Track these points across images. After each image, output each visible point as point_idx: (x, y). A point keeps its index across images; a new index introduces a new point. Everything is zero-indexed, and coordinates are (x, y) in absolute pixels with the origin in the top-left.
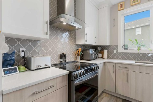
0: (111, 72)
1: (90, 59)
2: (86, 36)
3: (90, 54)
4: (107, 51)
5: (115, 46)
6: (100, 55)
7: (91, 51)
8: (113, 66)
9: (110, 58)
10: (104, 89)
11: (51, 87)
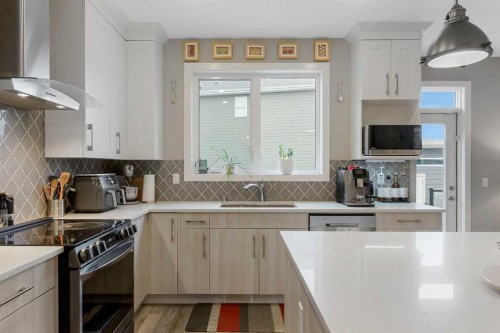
0: (167, 238)
1: (103, 207)
2: (88, 132)
3: (101, 190)
4: (153, 176)
5: (176, 162)
6: (132, 192)
7: (104, 181)
8: (173, 221)
9: (163, 199)
10: (148, 296)
11: (22, 292)
